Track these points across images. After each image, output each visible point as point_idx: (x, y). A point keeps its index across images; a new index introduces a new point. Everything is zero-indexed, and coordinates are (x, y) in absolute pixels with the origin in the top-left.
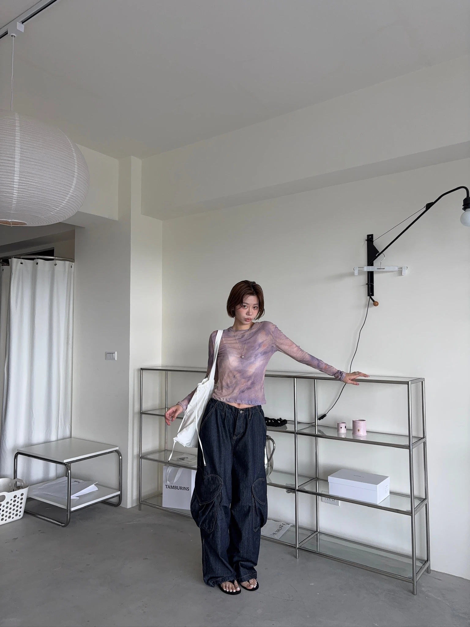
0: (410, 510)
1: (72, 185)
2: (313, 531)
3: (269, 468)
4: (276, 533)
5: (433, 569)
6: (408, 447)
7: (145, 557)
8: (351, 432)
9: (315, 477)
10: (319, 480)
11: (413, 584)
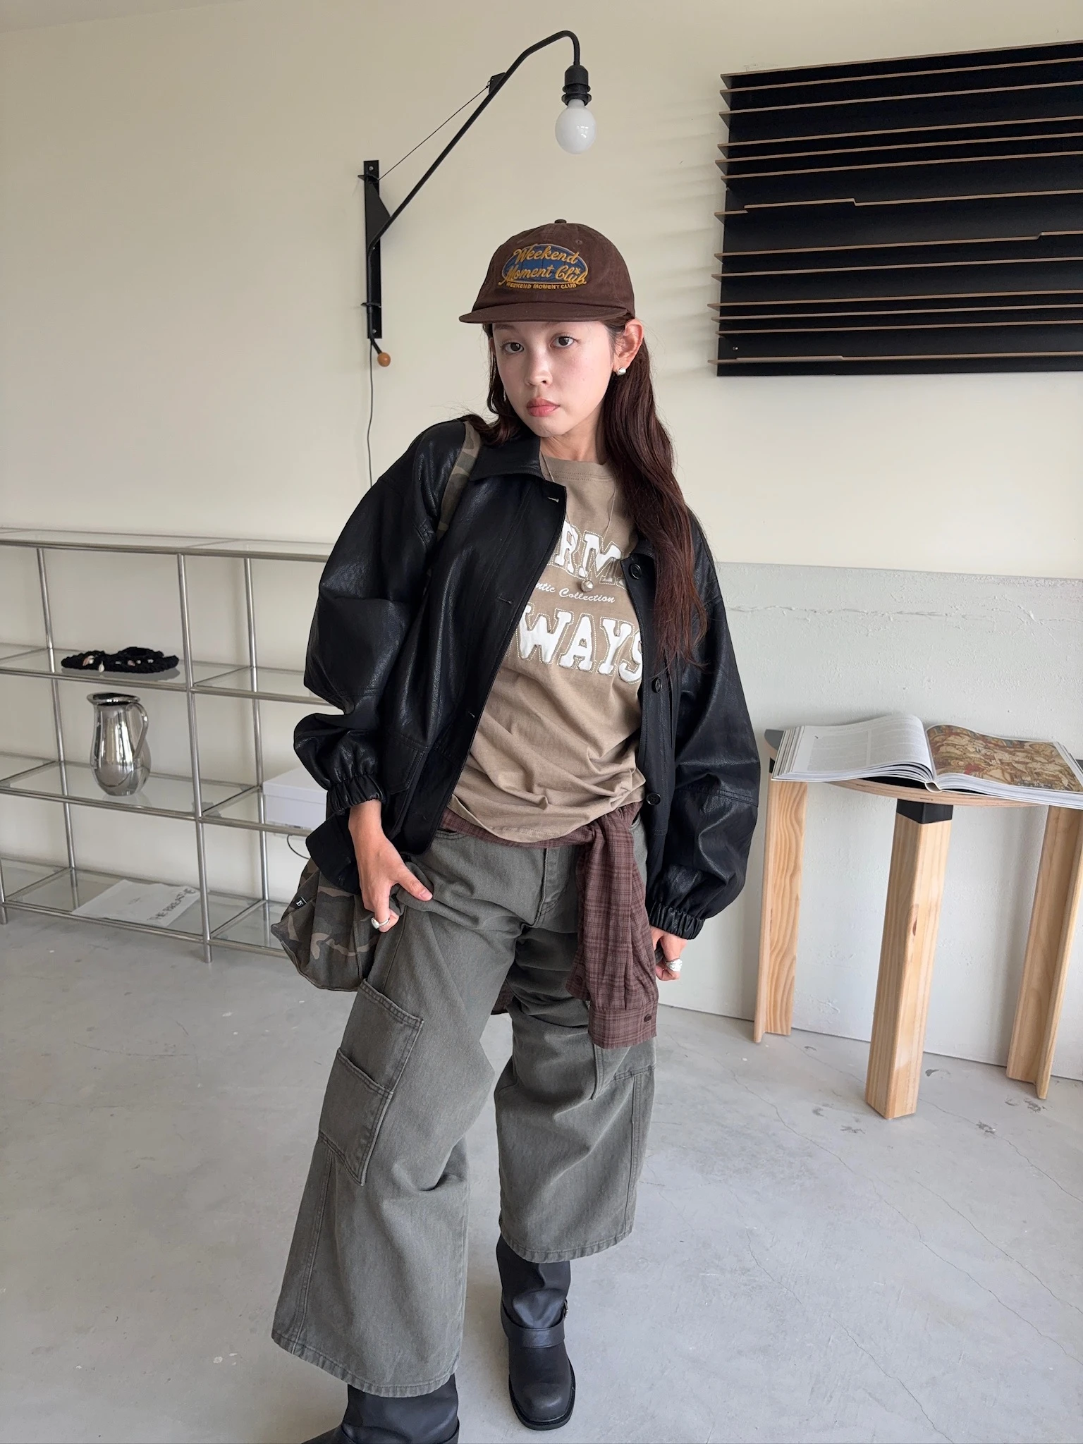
2: (254, 899)
3: (139, 771)
4: (165, 912)
9: (255, 784)
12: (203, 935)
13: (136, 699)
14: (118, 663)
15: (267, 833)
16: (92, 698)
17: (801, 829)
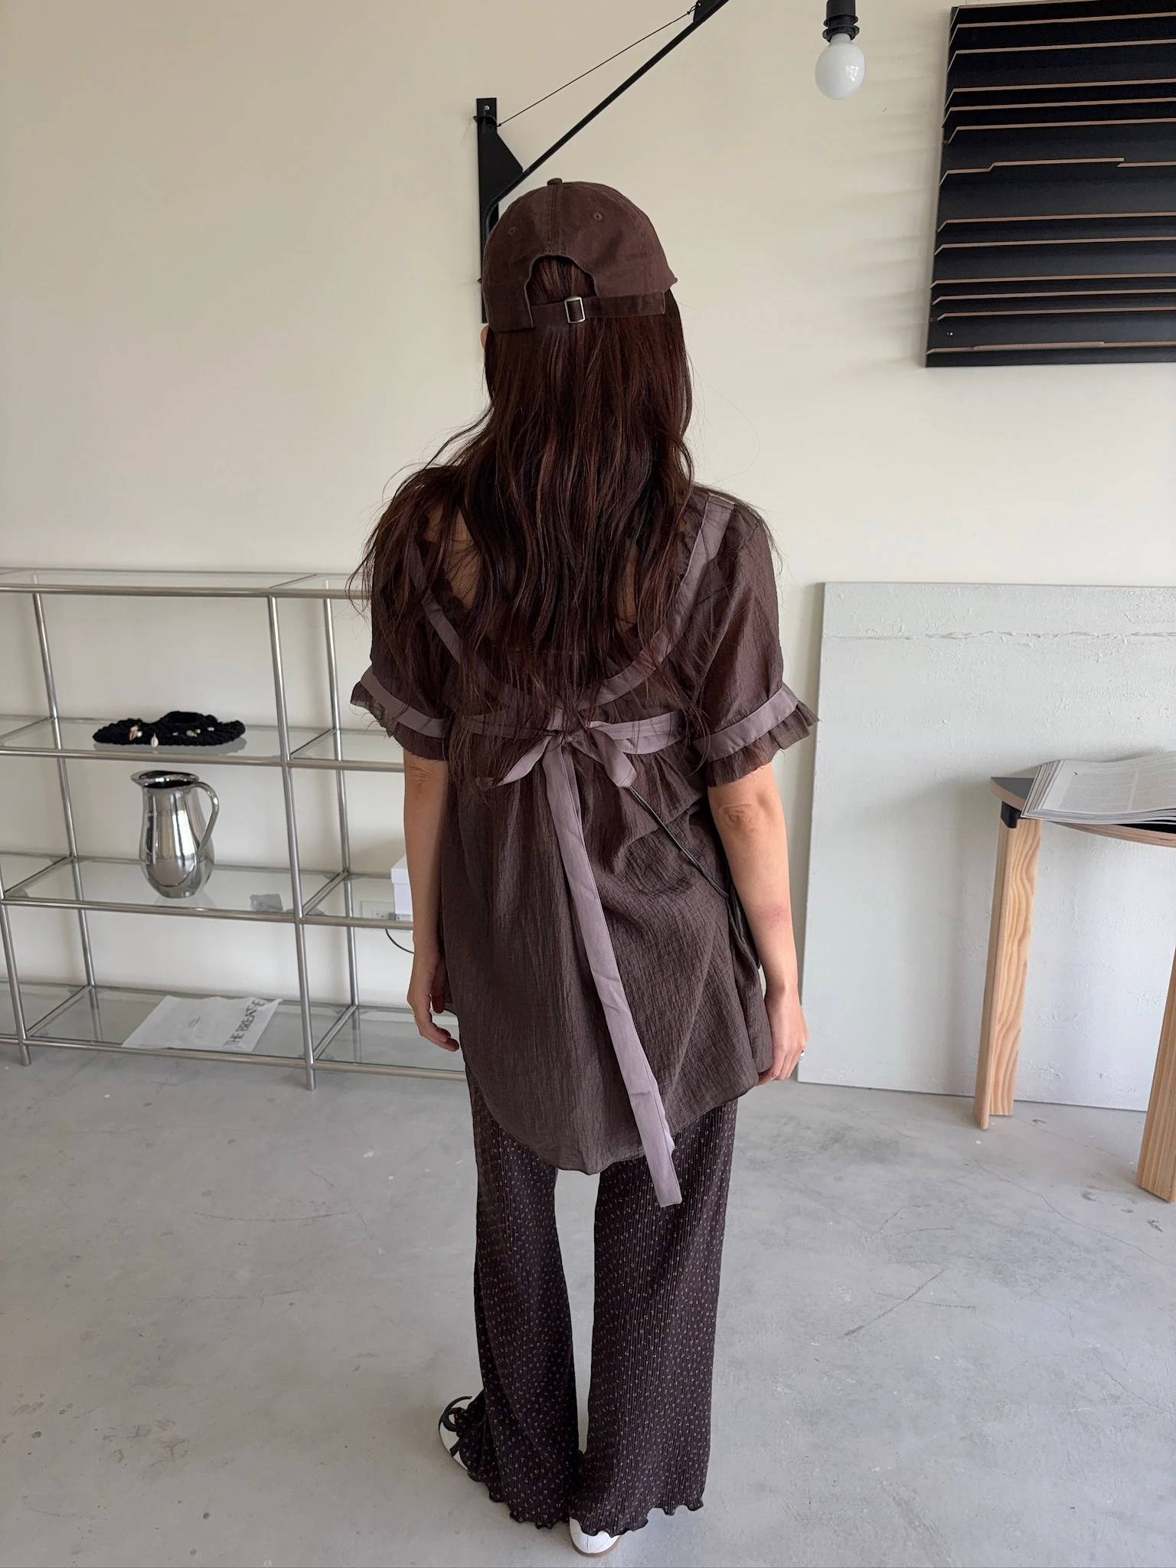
2: (341, 1006)
3: (202, 864)
4: (241, 1033)
9: (342, 869)
10: (352, 877)
12: (305, 1057)
13: (192, 777)
14: (175, 734)
15: (356, 929)
16: (137, 777)
17: (1032, 887)
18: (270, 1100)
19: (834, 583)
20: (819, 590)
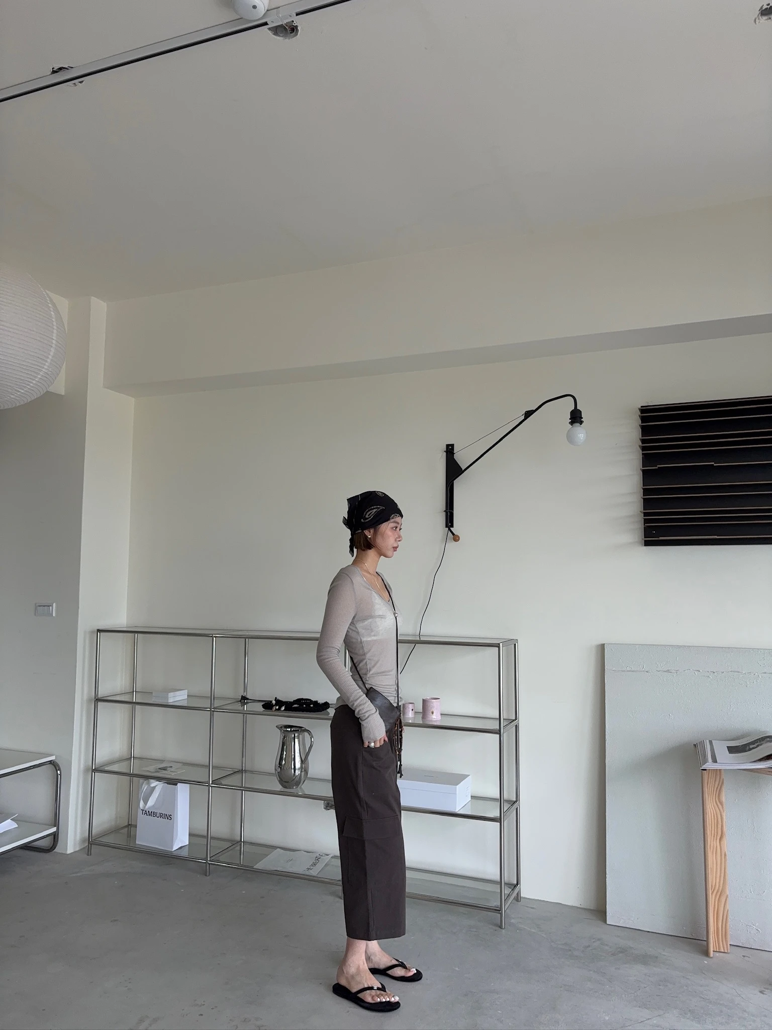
0: (499, 815)
1: (48, 358)
4: (312, 867)
5: (524, 896)
6: (498, 732)
7: (116, 919)
8: (421, 716)
11: (501, 914)
13: (303, 729)
16: (279, 727)
17: (723, 807)
18: (322, 902)
19: (609, 644)
20: (603, 646)
